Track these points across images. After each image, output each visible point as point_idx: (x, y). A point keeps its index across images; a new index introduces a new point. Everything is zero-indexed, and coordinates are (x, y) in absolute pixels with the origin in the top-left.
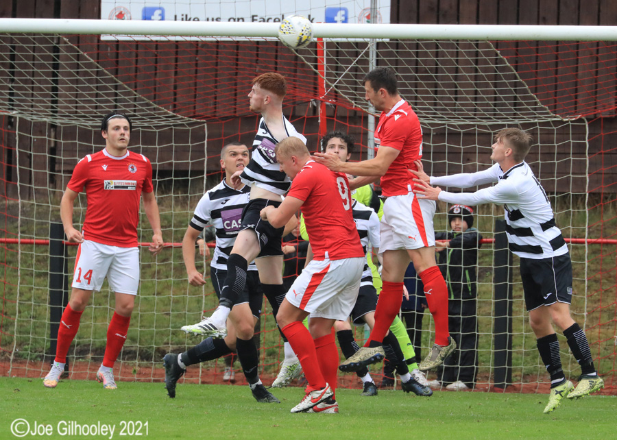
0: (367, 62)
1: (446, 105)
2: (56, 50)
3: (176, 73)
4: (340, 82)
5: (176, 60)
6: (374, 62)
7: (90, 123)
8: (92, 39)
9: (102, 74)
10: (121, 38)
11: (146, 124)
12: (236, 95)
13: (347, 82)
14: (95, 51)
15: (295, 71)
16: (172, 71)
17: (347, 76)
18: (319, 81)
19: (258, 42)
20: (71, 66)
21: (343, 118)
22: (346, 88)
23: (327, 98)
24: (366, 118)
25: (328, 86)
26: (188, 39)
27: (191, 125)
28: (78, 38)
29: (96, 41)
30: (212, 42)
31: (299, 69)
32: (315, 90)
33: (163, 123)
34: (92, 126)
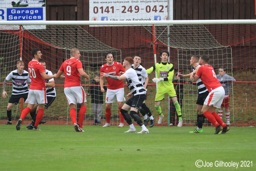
0: (167, 31)
1: (190, 43)
2: (76, 30)
3: (111, 36)
4: (159, 37)
5: (111, 32)
6: (169, 31)
7: (87, 51)
8: (87, 27)
9: (90, 36)
10: (96, 26)
11: (103, 51)
12: (129, 42)
13: (162, 37)
14: (88, 30)
15: (146, 34)
16: (110, 35)
17: (161, 36)
18: (153, 37)
19: (135, 26)
20: (81, 34)
21: (161, 48)
22: (161, 39)
23: (156, 42)
24: (167, 48)
25: (156, 39)
26: (115, 26)
27: (116, 50)
28: (83, 26)
29: (88, 27)
30: (122, 27)
31: (147, 34)
32: (152, 40)
33: (108, 50)
34: (88, 52)
